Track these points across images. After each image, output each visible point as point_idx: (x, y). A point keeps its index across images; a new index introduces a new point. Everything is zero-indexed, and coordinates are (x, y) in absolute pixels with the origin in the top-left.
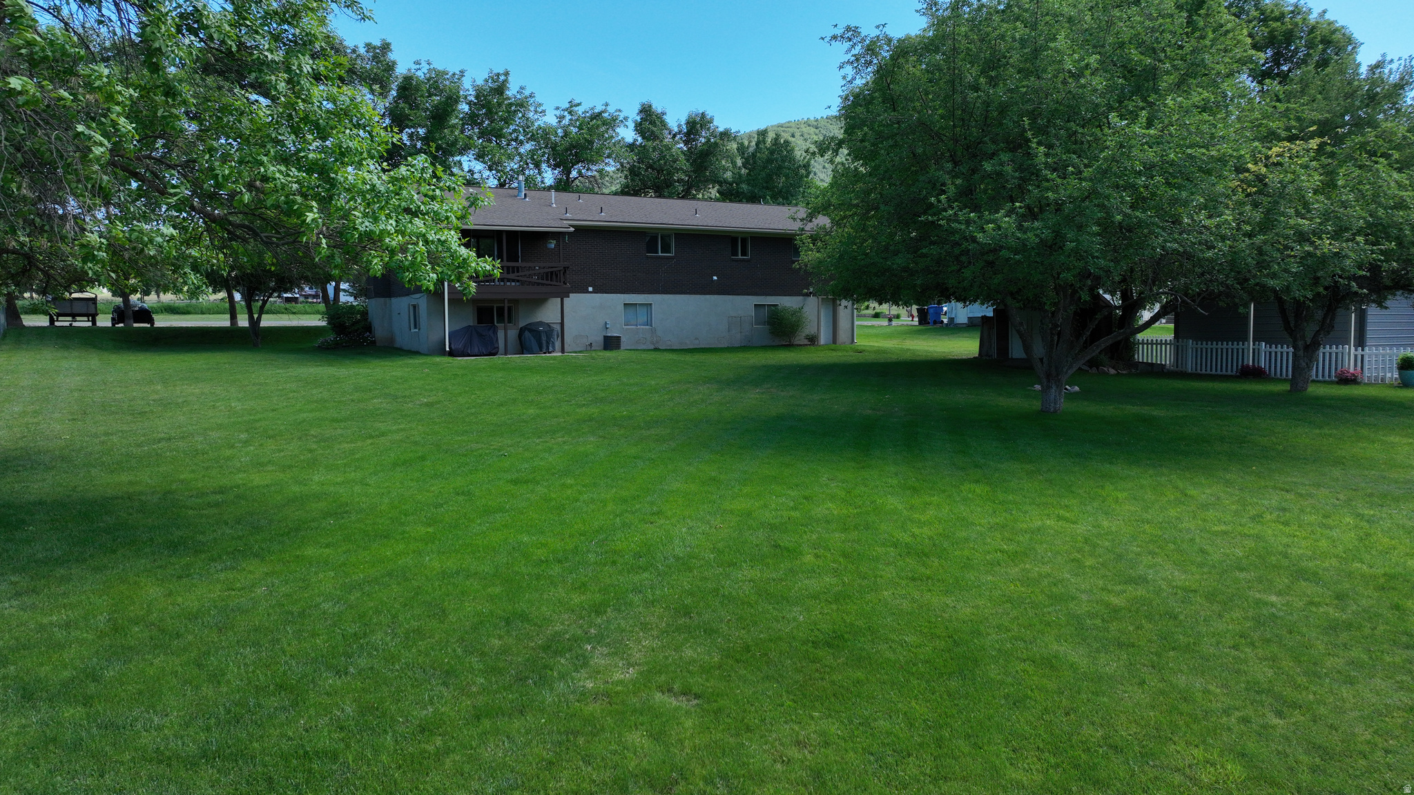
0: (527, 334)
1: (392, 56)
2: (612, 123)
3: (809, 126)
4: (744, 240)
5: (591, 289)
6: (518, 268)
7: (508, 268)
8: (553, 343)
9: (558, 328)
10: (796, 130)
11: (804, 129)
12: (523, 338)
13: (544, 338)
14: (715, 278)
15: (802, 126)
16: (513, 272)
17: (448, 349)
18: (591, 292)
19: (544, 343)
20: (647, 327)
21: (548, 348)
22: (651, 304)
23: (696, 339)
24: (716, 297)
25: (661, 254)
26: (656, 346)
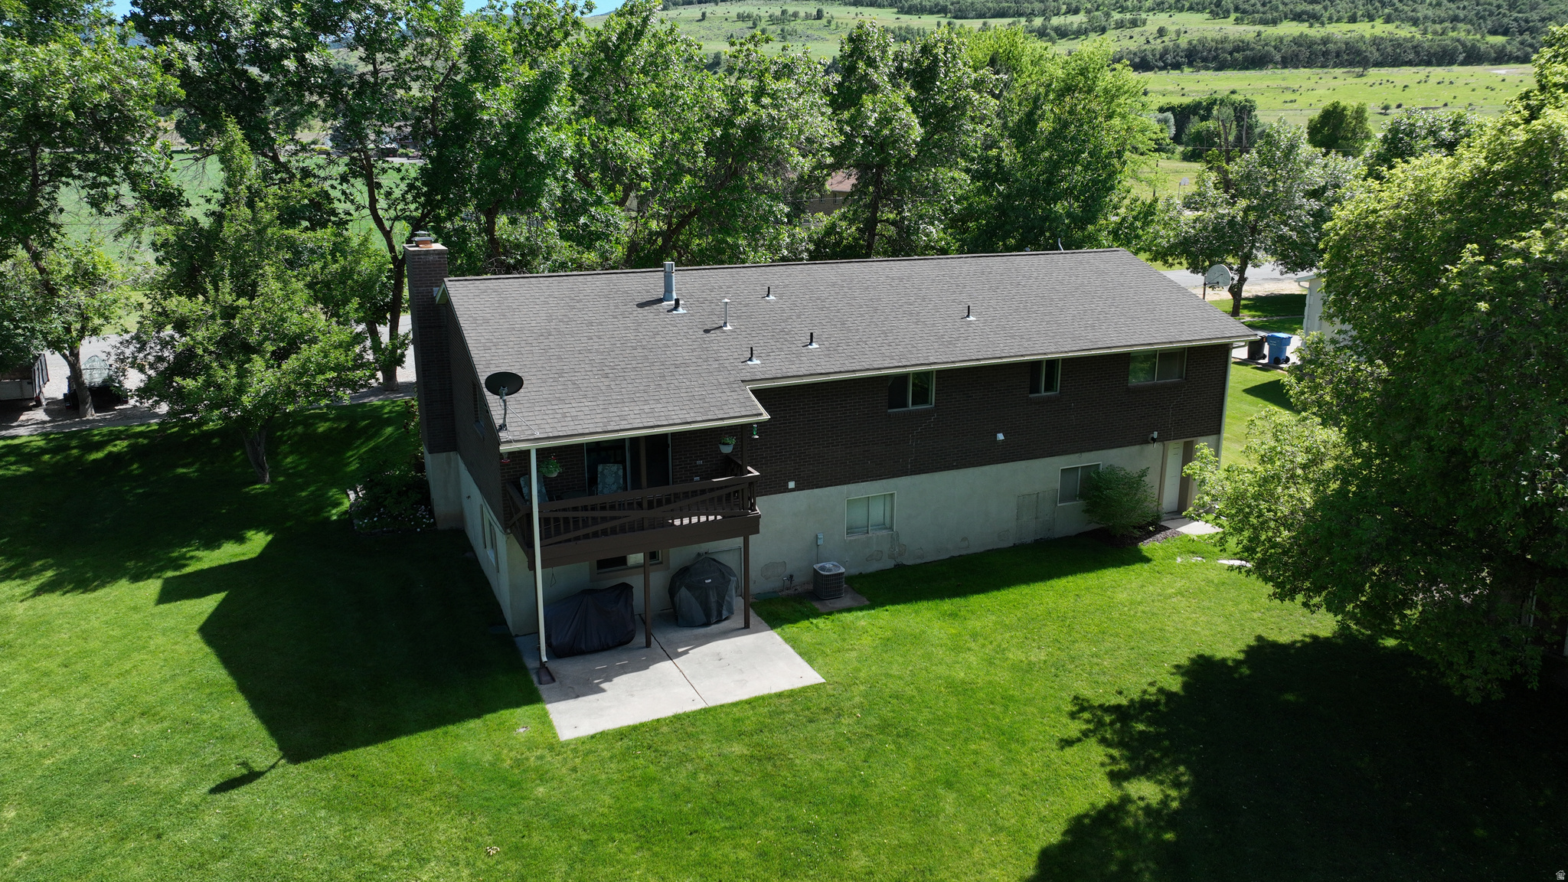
0: (683, 592)
4: (1051, 364)
5: (792, 485)
8: (729, 604)
12: (676, 602)
13: (711, 598)
14: (1001, 437)
18: (792, 490)
19: (714, 606)
20: (884, 532)
21: (720, 614)
22: (892, 495)
23: (964, 539)
24: (1000, 466)
25: (911, 407)
26: (900, 560)
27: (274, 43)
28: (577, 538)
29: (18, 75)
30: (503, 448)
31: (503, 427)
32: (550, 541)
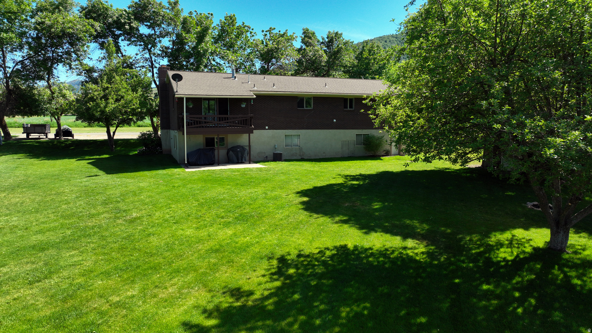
0: (231, 152)
1: (180, 7)
2: (290, 39)
3: (393, 37)
4: (351, 100)
5: (267, 127)
6: (228, 118)
7: (220, 118)
8: (245, 157)
9: (247, 148)
10: (387, 39)
11: (391, 39)
12: (229, 155)
13: (240, 155)
14: (335, 120)
15: (390, 37)
16: (222, 120)
17: (186, 162)
18: (267, 129)
19: (240, 157)
20: (298, 147)
21: (242, 160)
22: (300, 135)
23: (324, 153)
24: (335, 130)
25: (305, 108)
26: (302, 157)
27: (123, 21)
28: (197, 127)
29: (46, 22)
30: (176, 96)
31: (177, 92)
32: (189, 127)
